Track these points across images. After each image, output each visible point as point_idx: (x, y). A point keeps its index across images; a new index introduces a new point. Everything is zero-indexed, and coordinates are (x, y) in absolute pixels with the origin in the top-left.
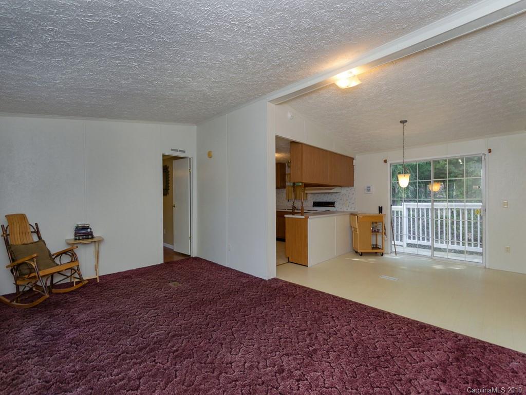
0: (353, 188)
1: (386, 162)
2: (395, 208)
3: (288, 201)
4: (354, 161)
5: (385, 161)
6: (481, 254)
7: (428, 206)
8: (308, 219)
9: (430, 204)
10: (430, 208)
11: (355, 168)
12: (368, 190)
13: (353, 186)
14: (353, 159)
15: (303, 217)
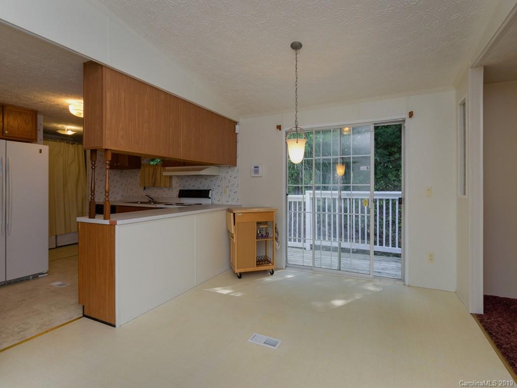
0: (236, 169)
1: (280, 129)
2: (292, 197)
3: (145, 189)
4: (237, 127)
5: (279, 127)
6: (398, 255)
7: (335, 194)
8: (116, 227)
9: (337, 192)
10: (337, 197)
11: (239, 138)
12: (255, 171)
13: (235, 165)
14: (236, 123)
15: (107, 222)
